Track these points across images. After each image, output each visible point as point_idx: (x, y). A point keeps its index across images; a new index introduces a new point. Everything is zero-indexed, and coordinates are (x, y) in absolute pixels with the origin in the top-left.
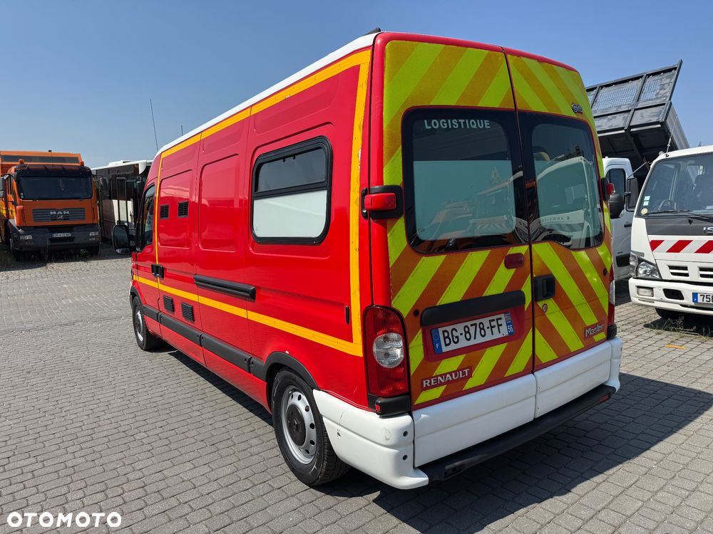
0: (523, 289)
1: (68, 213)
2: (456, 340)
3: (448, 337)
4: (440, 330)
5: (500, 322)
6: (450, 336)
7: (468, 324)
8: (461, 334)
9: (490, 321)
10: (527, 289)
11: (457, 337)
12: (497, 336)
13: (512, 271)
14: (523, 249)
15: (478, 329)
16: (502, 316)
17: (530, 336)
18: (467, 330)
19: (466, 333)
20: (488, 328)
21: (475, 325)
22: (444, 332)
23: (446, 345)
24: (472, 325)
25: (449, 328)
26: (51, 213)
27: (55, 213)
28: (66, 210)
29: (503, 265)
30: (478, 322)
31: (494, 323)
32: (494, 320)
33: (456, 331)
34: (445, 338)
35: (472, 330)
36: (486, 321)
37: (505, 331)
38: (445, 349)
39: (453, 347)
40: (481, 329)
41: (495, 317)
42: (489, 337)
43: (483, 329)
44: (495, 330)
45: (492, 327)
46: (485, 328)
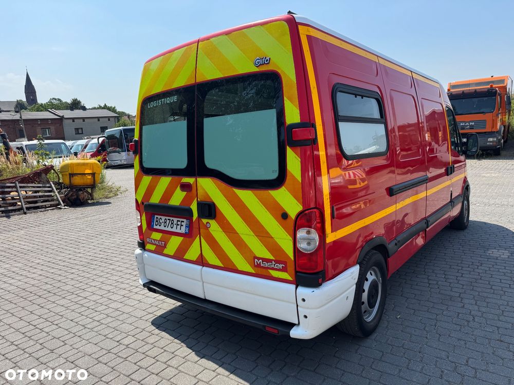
0: (191, 207)
2: (160, 224)
3: (157, 221)
4: (156, 216)
5: (182, 224)
7: (167, 218)
8: (163, 222)
9: (178, 221)
10: (194, 207)
12: (178, 231)
13: (185, 193)
14: (191, 180)
15: (170, 223)
16: (185, 220)
17: (198, 239)
19: (165, 222)
21: (170, 220)
22: (157, 218)
23: (156, 225)
24: (168, 219)
25: (159, 217)
29: (179, 188)
30: (171, 219)
31: (179, 223)
32: (179, 221)
33: (161, 220)
34: (156, 221)
35: (168, 221)
36: (175, 220)
37: (183, 230)
38: (155, 227)
39: (158, 227)
41: (181, 220)
42: (174, 230)
43: (173, 224)
44: (179, 227)
45: (178, 225)
46: (174, 224)
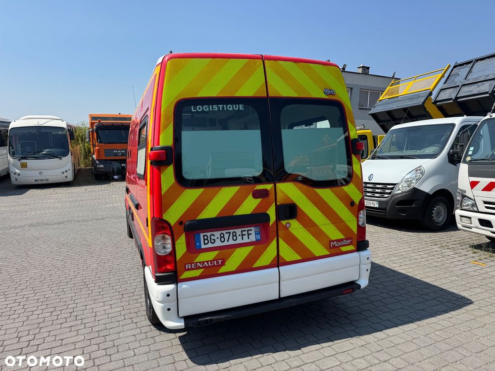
0: (268, 212)
1: (124, 152)
2: (213, 241)
3: (207, 239)
4: (202, 235)
5: (250, 232)
6: (209, 239)
7: (224, 232)
8: (217, 238)
9: (242, 231)
10: (272, 212)
11: (214, 240)
12: (246, 240)
13: (259, 200)
14: (269, 187)
15: (231, 236)
16: (253, 228)
17: (275, 242)
18: (222, 235)
19: (221, 237)
20: (239, 235)
21: (230, 233)
22: (204, 236)
23: (205, 244)
24: (226, 233)
25: (209, 234)
26: (115, 152)
27: (116, 152)
28: (123, 150)
29: (251, 196)
30: (231, 231)
31: (246, 233)
32: (245, 231)
33: (214, 236)
34: (204, 240)
35: (226, 236)
36: (238, 231)
37: (253, 238)
38: (203, 246)
39: (210, 245)
40: (233, 236)
41: (246, 229)
42: (239, 241)
43: (235, 236)
44: (245, 237)
45: (243, 235)
46: (237, 235)
